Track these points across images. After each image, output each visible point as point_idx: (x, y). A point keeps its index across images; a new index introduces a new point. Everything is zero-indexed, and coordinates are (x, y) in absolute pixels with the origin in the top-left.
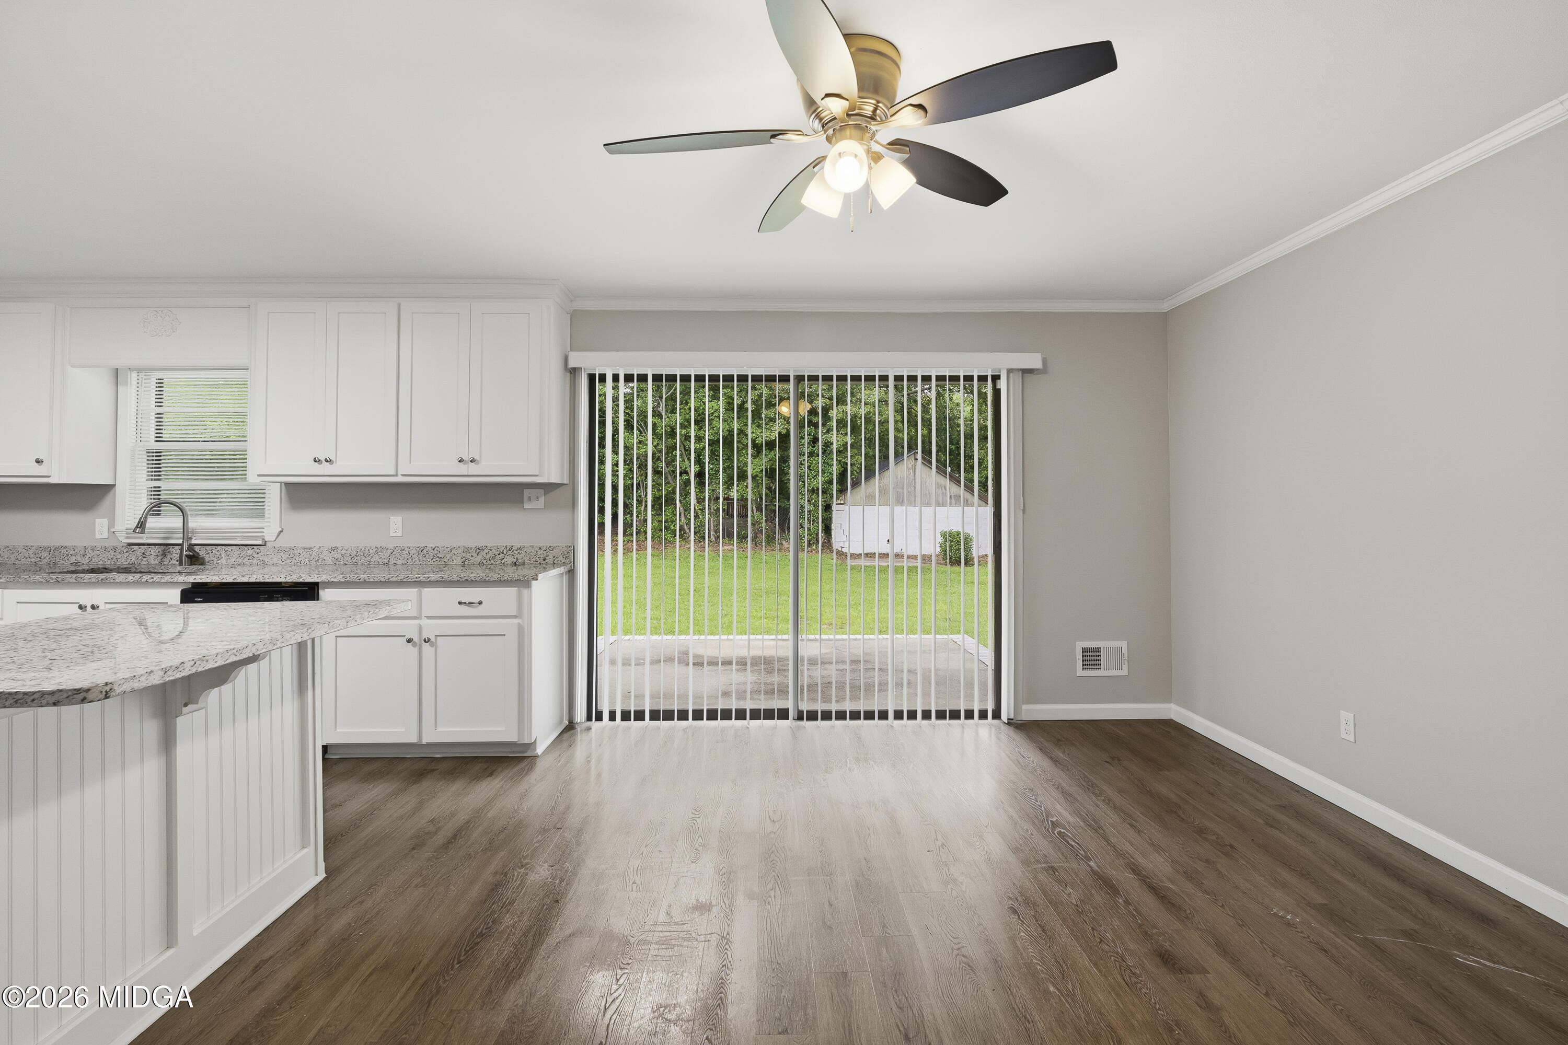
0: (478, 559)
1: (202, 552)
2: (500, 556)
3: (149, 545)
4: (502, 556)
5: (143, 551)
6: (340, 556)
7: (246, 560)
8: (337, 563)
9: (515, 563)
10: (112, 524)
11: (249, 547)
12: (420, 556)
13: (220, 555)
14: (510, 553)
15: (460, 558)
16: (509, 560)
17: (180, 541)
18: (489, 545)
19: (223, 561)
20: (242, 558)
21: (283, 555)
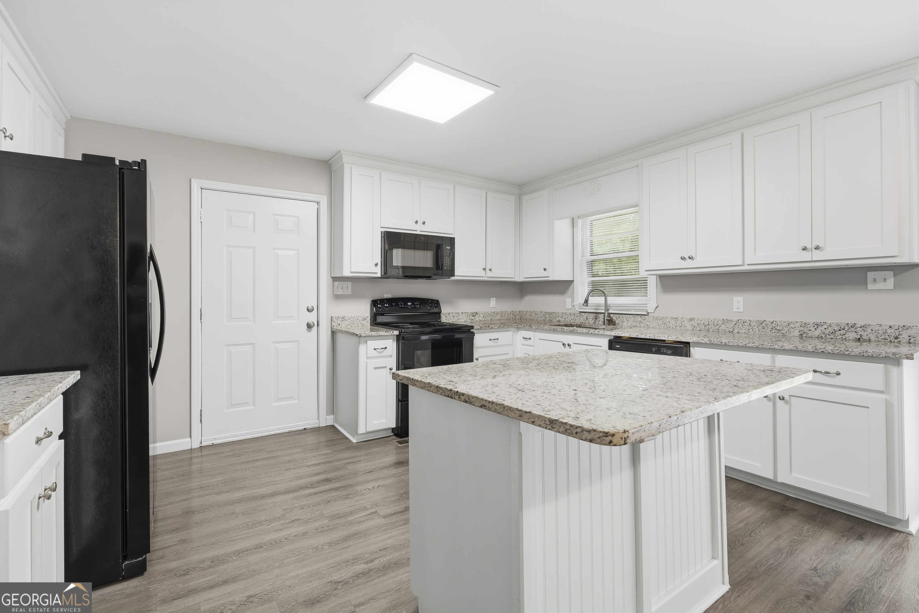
0: (817, 333)
1: (614, 318)
2: (840, 332)
3: (589, 313)
4: (843, 332)
5: (586, 316)
6: (696, 324)
7: (638, 323)
8: (694, 329)
9: (859, 339)
10: (573, 301)
11: (639, 316)
12: (760, 328)
13: (623, 320)
14: (852, 329)
15: (797, 331)
16: (852, 335)
17: (603, 311)
18: (829, 322)
19: (625, 324)
20: (636, 323)
21: (659, 322)
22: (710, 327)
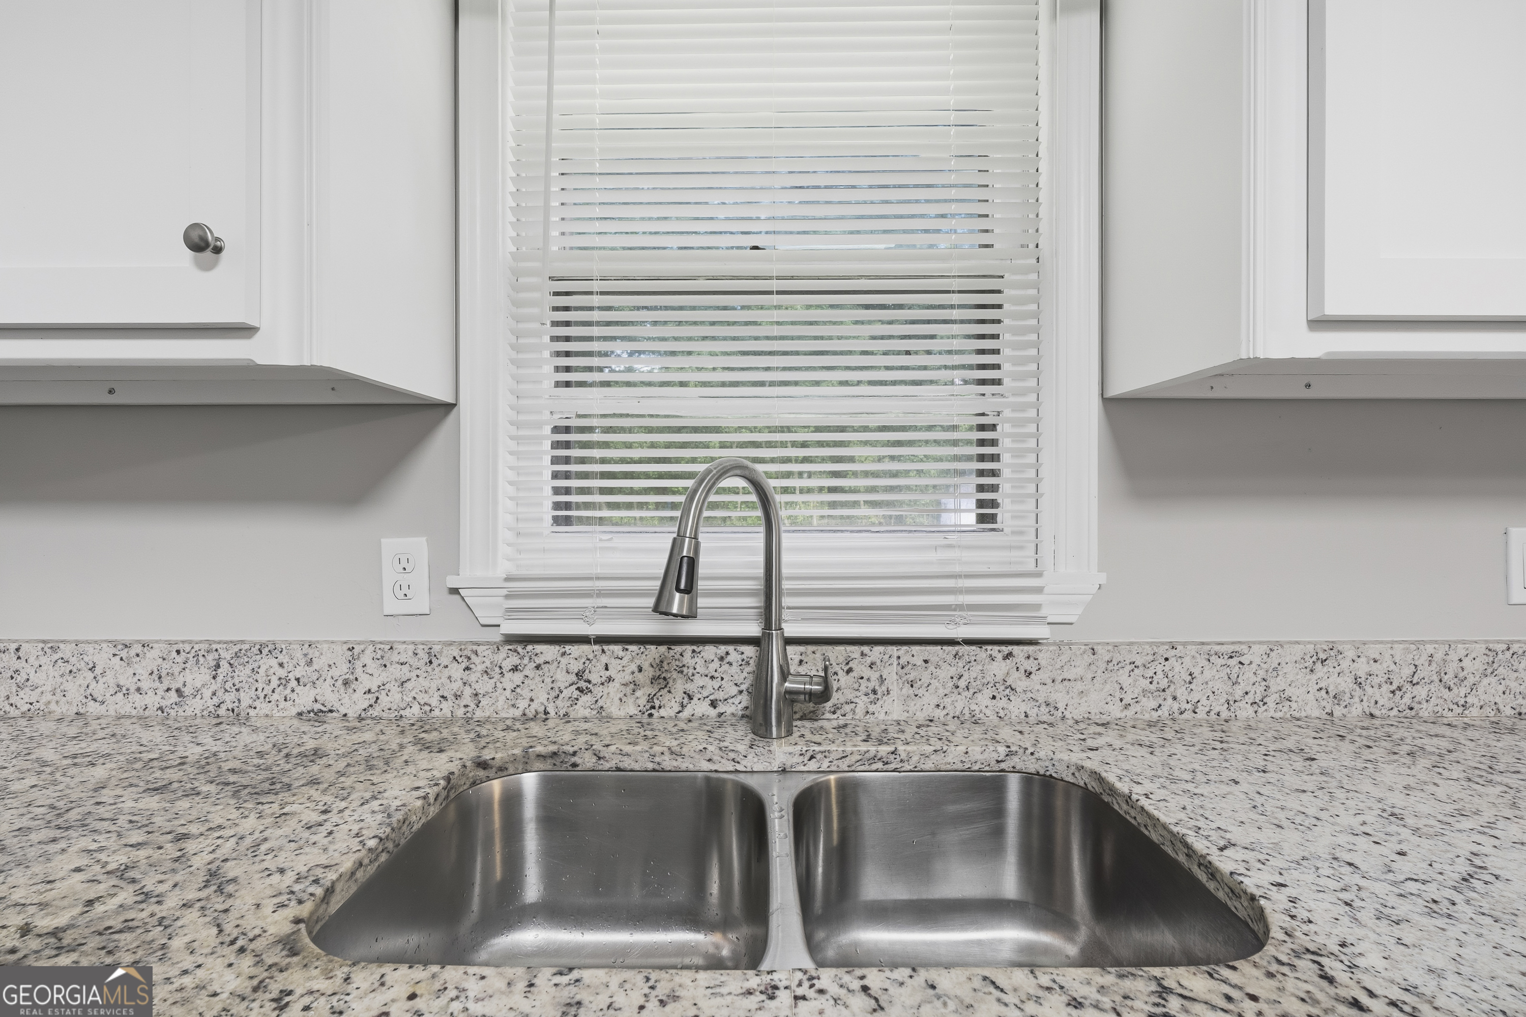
1: (820, 670)
3: (603, 640)
5: (576, 667)
6: (1345, 684)
7: (984, 699)
13: (882, 680)
17: (753, 629)
20: (969, 694)
21: (1126, 681)
22: (1421, 692)
